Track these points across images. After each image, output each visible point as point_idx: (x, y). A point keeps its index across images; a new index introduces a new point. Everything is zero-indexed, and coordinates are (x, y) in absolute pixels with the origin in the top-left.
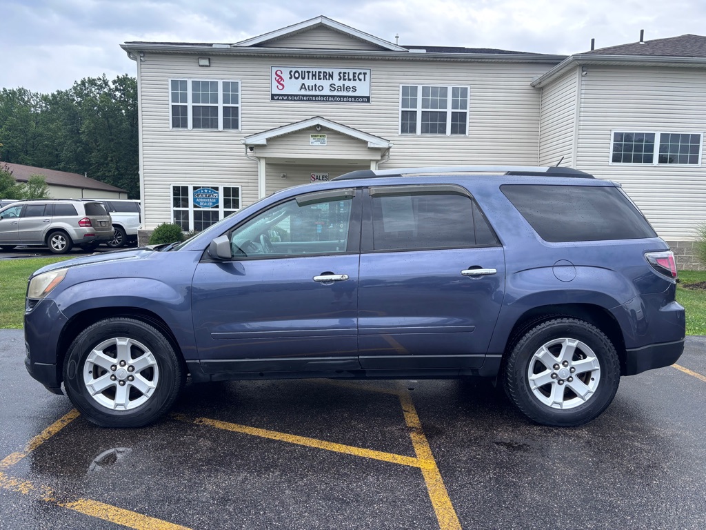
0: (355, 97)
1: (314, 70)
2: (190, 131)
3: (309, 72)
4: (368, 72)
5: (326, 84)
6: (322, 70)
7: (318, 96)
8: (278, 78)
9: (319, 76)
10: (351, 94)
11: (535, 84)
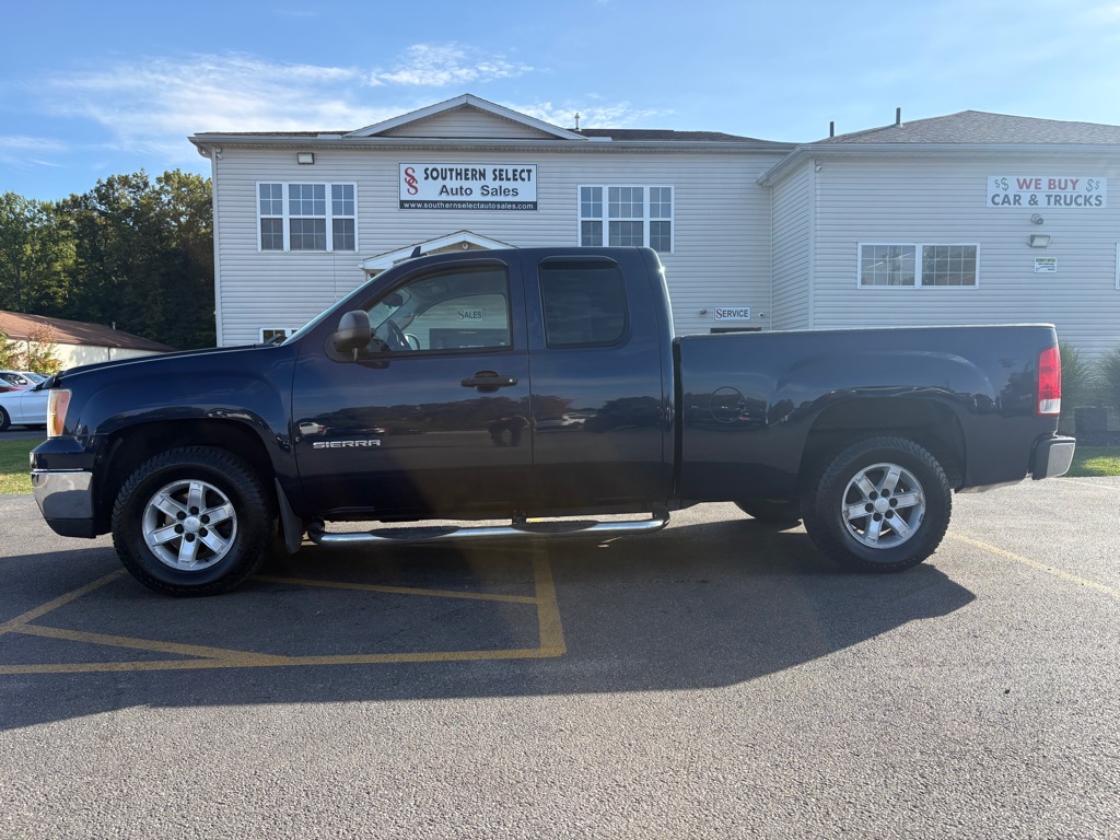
0: (517, 203)
1: (459, 167)
2: (286, 254)
3: (451, 170)
4: (533, 168)
5: (476, 185)
6: (470, 167)
7: (465, 202)
8: (408, 178)
9: (466, 174)
10: (510, 198)
11: (761, 181)
